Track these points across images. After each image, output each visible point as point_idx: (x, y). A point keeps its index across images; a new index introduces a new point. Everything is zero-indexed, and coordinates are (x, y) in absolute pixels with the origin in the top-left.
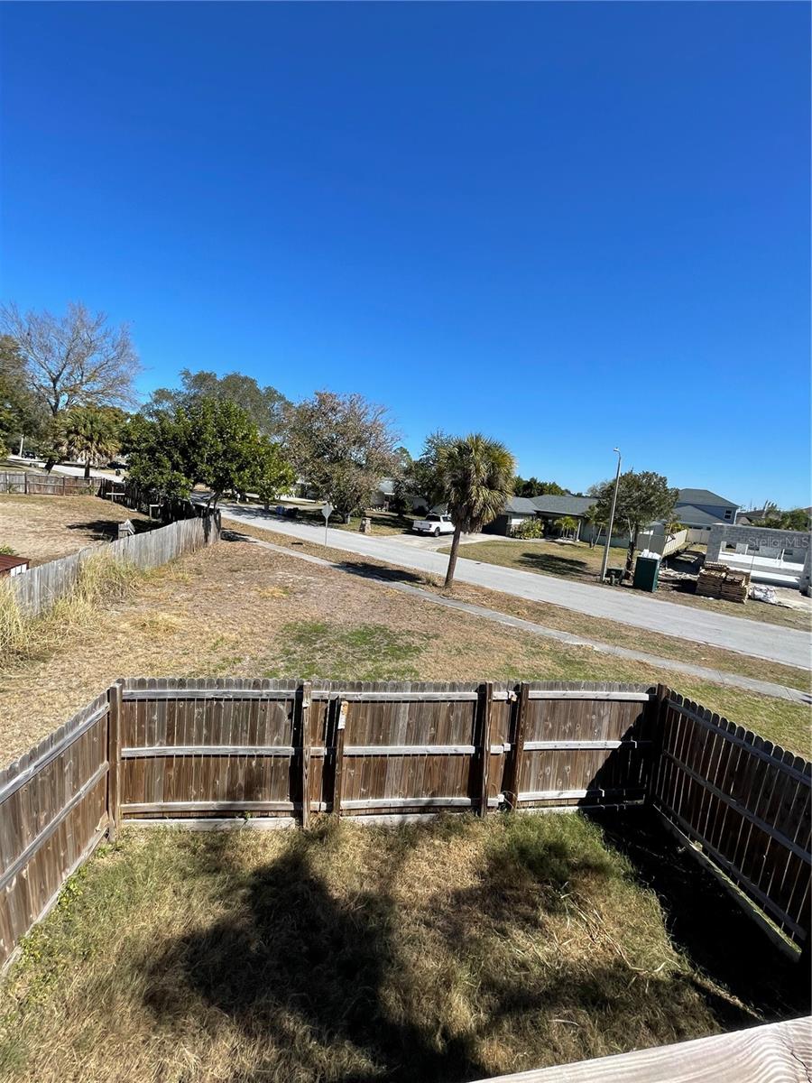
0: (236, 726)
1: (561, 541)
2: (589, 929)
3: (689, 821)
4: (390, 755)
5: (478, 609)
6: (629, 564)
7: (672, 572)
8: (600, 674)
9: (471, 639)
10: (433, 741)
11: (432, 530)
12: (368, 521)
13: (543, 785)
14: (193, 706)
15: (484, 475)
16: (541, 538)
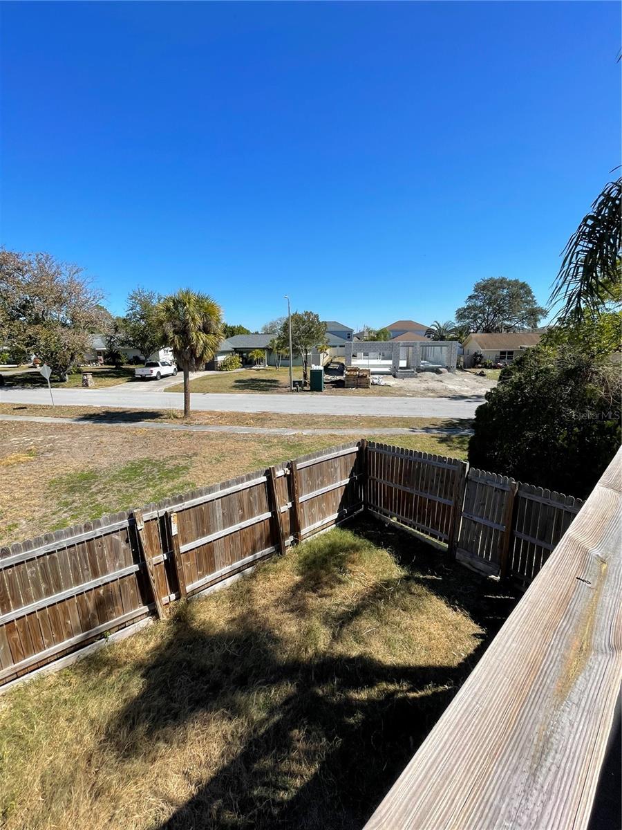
0: (75, 568)
1: (256, 368)
2: (362, 584)
3: (388, 508)
4: (214, 541)
5: (218, 428)
6: (305, 376)
7: (329, 377)
8: (313, 449)
9: (222, 450)
10: (242, 519)
11: (154, 374)
12: (90, 376)
13: (312, 521)
14: (24, 568)
15: (199, 322)
16: (242, 368)
